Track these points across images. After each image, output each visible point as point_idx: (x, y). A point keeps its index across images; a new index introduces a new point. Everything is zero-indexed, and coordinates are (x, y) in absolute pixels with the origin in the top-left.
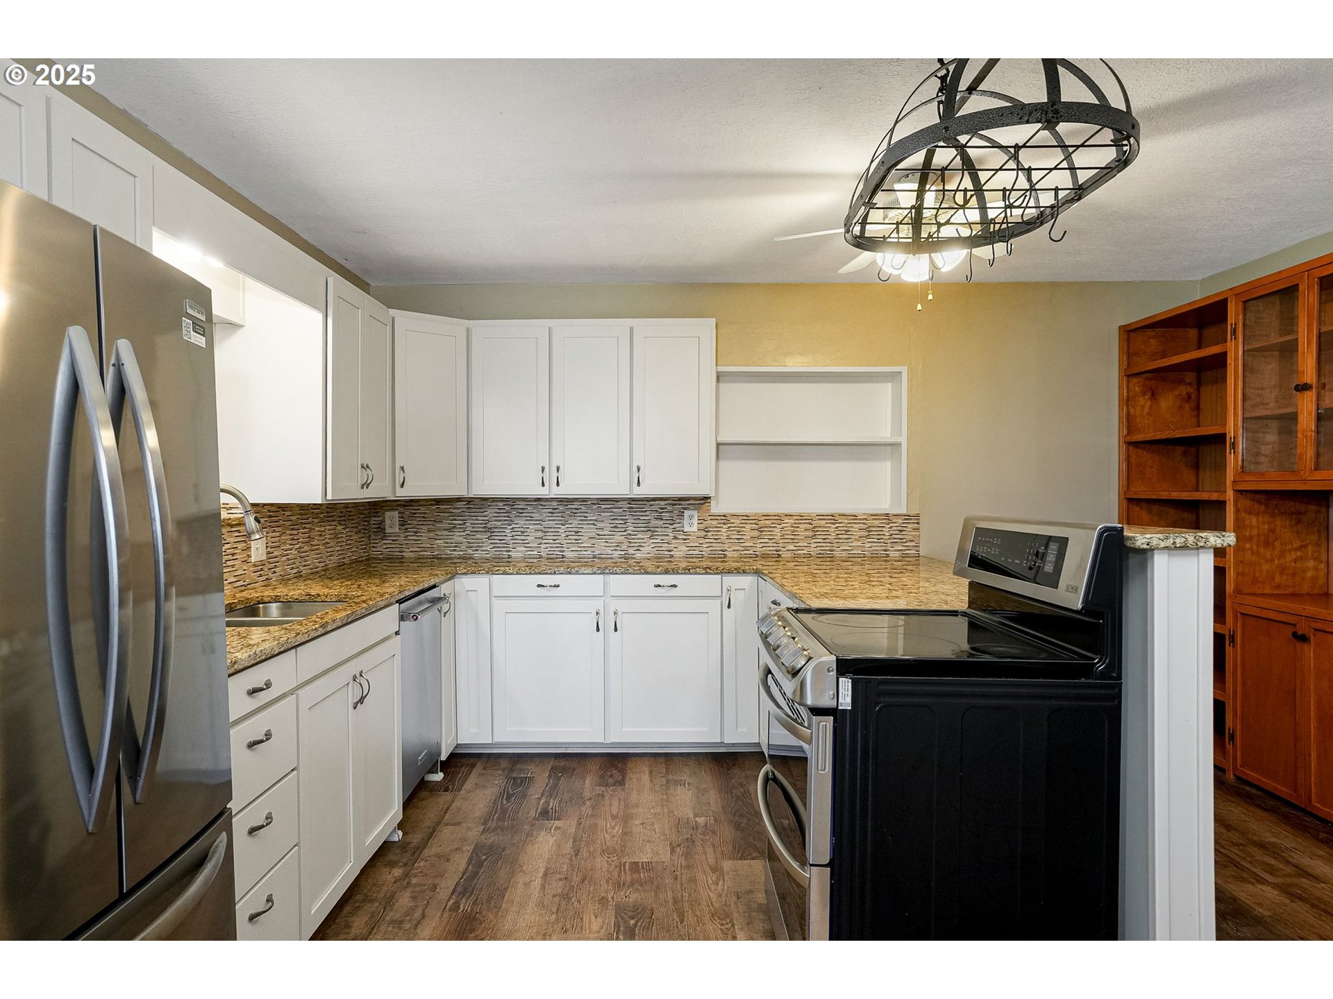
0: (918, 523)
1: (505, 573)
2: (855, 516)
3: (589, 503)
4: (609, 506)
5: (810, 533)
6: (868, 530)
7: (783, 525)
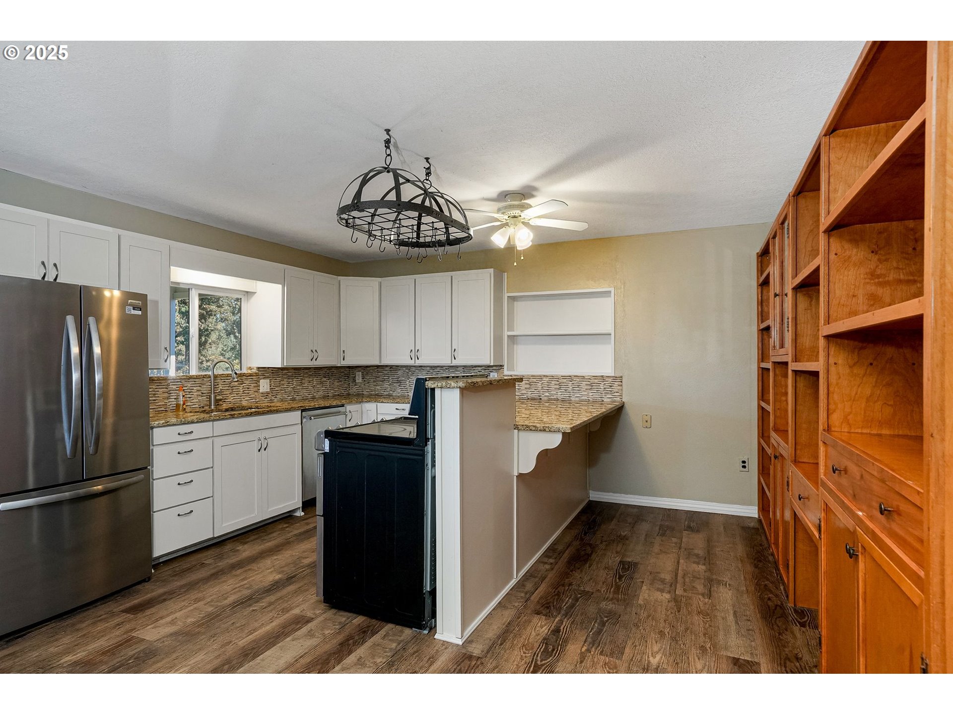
0: (621, 382)
1: (382, 402)
2: (584, 377)
3: (444, 368)
4: (454, 370)
5: (558, 387)
6: (591, 385)
7: (543, 382)
